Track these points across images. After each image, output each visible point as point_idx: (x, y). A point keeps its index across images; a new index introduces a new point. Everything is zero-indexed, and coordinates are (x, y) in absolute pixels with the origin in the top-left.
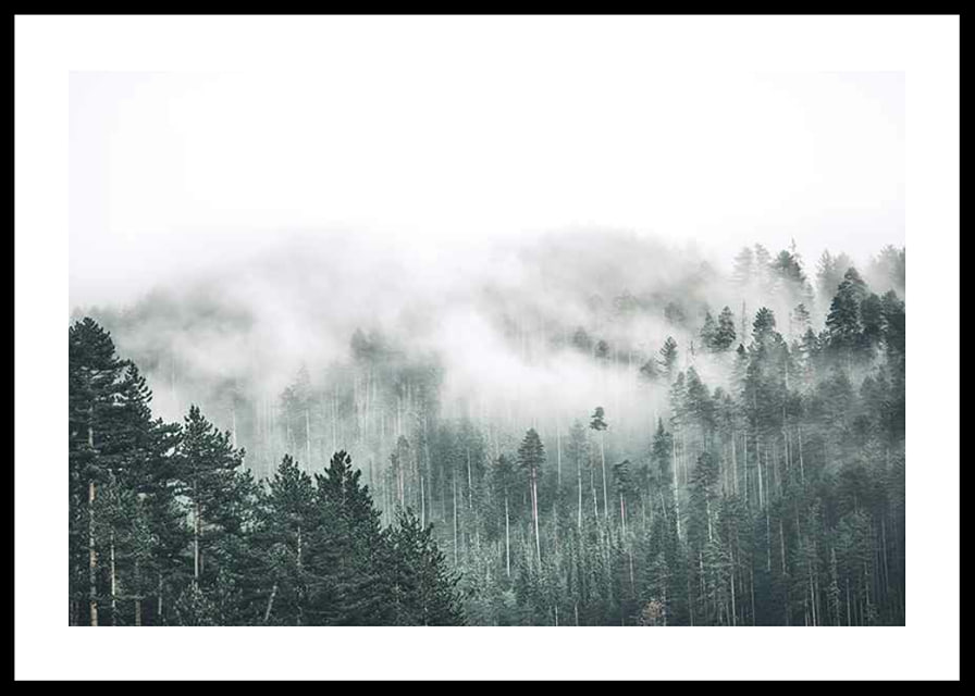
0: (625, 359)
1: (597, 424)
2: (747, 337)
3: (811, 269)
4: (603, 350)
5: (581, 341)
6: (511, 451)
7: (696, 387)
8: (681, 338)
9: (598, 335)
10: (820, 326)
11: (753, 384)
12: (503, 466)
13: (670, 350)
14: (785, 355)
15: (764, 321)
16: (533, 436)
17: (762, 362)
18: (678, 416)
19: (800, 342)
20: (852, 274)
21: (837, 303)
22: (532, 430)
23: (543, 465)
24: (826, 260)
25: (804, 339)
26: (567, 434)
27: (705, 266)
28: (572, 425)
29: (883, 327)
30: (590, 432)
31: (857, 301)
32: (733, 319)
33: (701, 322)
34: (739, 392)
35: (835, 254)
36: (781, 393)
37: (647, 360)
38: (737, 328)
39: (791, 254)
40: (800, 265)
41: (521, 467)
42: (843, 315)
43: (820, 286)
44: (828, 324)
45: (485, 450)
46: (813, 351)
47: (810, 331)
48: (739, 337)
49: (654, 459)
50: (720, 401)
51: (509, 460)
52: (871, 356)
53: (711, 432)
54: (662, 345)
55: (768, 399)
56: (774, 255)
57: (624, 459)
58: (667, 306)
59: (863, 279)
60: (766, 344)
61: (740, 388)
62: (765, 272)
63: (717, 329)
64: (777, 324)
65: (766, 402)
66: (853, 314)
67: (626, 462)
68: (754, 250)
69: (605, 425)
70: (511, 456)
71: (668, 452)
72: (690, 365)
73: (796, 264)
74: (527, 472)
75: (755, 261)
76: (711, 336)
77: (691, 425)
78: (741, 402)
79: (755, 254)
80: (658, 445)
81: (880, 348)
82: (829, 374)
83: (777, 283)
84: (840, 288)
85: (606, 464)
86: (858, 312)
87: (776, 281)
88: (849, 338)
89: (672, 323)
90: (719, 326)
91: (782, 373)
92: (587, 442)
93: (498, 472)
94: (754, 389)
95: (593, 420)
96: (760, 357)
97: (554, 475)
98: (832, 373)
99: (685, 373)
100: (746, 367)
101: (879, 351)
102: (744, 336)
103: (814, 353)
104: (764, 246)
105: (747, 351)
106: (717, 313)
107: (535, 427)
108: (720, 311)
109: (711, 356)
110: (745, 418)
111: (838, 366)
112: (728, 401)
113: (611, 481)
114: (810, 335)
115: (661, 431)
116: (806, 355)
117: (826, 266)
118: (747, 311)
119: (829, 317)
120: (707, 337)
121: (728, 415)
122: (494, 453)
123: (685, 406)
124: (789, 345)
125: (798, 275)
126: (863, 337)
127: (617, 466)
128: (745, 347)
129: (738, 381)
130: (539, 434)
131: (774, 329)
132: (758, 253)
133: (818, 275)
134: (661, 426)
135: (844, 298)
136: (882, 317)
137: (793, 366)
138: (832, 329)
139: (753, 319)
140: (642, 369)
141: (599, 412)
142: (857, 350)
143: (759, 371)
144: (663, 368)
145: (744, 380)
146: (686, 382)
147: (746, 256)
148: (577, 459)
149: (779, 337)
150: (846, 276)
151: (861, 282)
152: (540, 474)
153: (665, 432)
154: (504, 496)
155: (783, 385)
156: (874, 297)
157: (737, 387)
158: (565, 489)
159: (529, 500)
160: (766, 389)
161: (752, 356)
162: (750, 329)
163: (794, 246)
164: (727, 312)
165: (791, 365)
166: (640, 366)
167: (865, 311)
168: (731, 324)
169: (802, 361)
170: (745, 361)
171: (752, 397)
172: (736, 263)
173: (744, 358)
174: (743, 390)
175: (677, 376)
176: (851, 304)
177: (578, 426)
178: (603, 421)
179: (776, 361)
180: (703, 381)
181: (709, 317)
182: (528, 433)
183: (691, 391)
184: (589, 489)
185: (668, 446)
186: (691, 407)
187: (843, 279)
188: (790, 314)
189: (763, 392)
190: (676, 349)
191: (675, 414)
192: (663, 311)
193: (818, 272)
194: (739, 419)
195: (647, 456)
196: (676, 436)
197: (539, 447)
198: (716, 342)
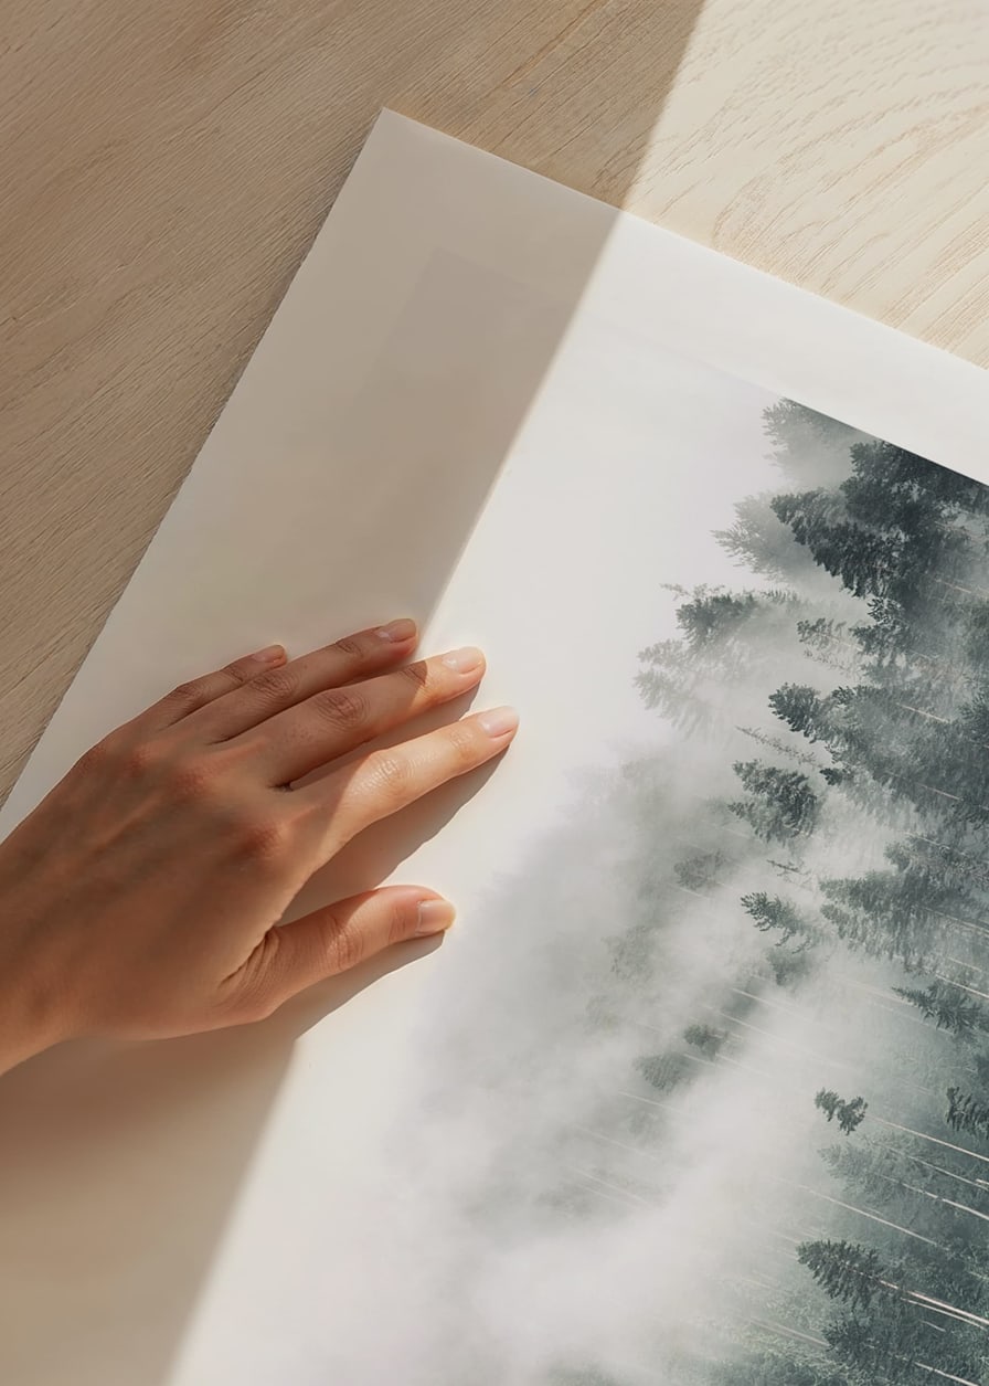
0: (742, 1005)
1: (849, 1116)
2: (813, 755)
3: (740, 578)
4: (705, 1040)
5: (665, 1074)
6: (825, 1310)
7: (864, 893)
8: (756, 878)
9: (670, 1035)
10: (857, 609)
11: (911, 783)
12: (848, 1340)
13: (768, 911)
14: (883, 698)
15: (796, 709)
16: (814, 1255)
17: (876, 748)
18: (907, 951)
19: (871, 659)
20: (784, 507)
21: (827, 559)
22: (802, 1250)
23: (882, 1260)
24: (734, 541)
25: (868, 649)
26: (840, 1184)
27: (633, 770)
28: (827, 1166)
29: (915, 497)
30: (857, 1139)
31: (841, 520)
32: (766, 764)
33: (742, 829)
34: (915, 817)
35: (730, 521)
36: (954, 737)
37: (768, 966)
38: (785, 764)
39: (689, 600)
40: (722, 593)
41: (865, 1306)
42: (858, 557)
43: (780, 574)
44: (858, 594)
45: (799, 1363)
46: (898, 643)
47: (860, 633)
48: (804, 769)
49: (971, 1038)
50: (914, 861)
51: (840, 1322)
52: (959, 542)
53: (968, 903)
54: (750, 920)
55: (953, 768)
56: (677, 633)
57: (943, 1093)
58: (677, 876)
59: (805, 491)
60: (843, 725)
61: (907, 811)
62: (703, 664)
63: (769, 803)
64: (816, 687)
65: (958, 776)
66: (863, 539)
67: (951, 1094)
68: (646, 667)
69: (858, 1103)
70: (832, 1316)
71: (968, 1005)
72: (815, 885)
73: (716, 600)
74: (883, 1299)
75: (671, 674)
76: (777, 819)
77: (937, 936)
78: (935, 821)
79: (659, 669)
80: (945, 1017)
81: (954, 517)
82: (958, 634)
83: (736, 651)
84: (801, 539)
85: (940, 1135)
86: (864, 527)
87: (729, 650)
88: (906, 566)
89: (713, 885)
90: (766, 796)
91: (914, 718)
92: (877, 1151)
93: (856, 1356)
94: (921, 787)
95: (836, 1122)
96: (863, 747)
97: (913, 1247)
98: (960, 629)
99: (829, 902)
100: (871, 781)
101: (960, 522)
102: (809, 759)
103: (906, 643)
104: (652, 646)
105: (840, 766)
106: (737, 790)
107: (798, 1243)
108: (738, 783)
109: (818, 837)
110: (970, 826)
111: (949, 609)
112: (920, 845)
113: (976, 1141)
114: (867, 637)
115: (922, 1001)
116: (901, 661)
117: (747, 547)
118: (762, 733)
119: (848, 584)
120: (776, 830)
121: (950, 857)
122: (812, 1346)
123: (891, 931)
124: (867, 682)
125: (738, 605)
126: (916, 541)
127: (951, 1116)
128: (832, 767)
129: (892, 811)
130: (816, 1239)
131: (821, 697)
132: (657, 661)
133: (757, 569)
134: (911, 996)
135: (825, 542)
136: (894, 489)
137: (911, 693)
138: (875, 590)
139: (781, 727)
140: (780, 980)
141: (827, 1102)
142: (935, 561)
143: (890, 761)
144: (797, 940)
145: (895, 798)
146: (845, 908)
147: (653, 687)
148: (900, 1187)
149: (841, 695)
150: (783, 519)
151: (808, 498)
152: (898, 1275)
153: (928, 994)
154: (909, 1367)
155: (939, 727)
156: (849, 486)
157: (902, 815)
158: (950, 1237)
159: (941, 1319)
160: (932, 762)
161: (853, 761)
162: (800, 740)
163: (678, 588)
164: (746, 771)
165: (907, 695)
166: (772, 982)
167: (867, 514)
168: (771, 773)
169: (907, 671)
170: (857, 779)
171: (933, 797)
172: (659, 709)
173: (850, 778)
174: (913, 806)
175: (824, 921)
176: (843, 532)
177: (835, 1157)
178: (848, 1103)
179: (885, 719)
180: (859, 875)
181: (738, 809)
182: (802, 1261)
183: (868, 907)
184: (973, 1190)
185: (957, 998)
186: (900, 920)
187: (789, 527)
188: (808, 654)
189: (935, 770)
190: (771, 899)
191: (901, 958)
192: (685, 889)
193: (749, 568)
194: (967, 840)
195: (958, 1050)
196: (943, 975)
197: (842, 1250)
198: (796, 817)
